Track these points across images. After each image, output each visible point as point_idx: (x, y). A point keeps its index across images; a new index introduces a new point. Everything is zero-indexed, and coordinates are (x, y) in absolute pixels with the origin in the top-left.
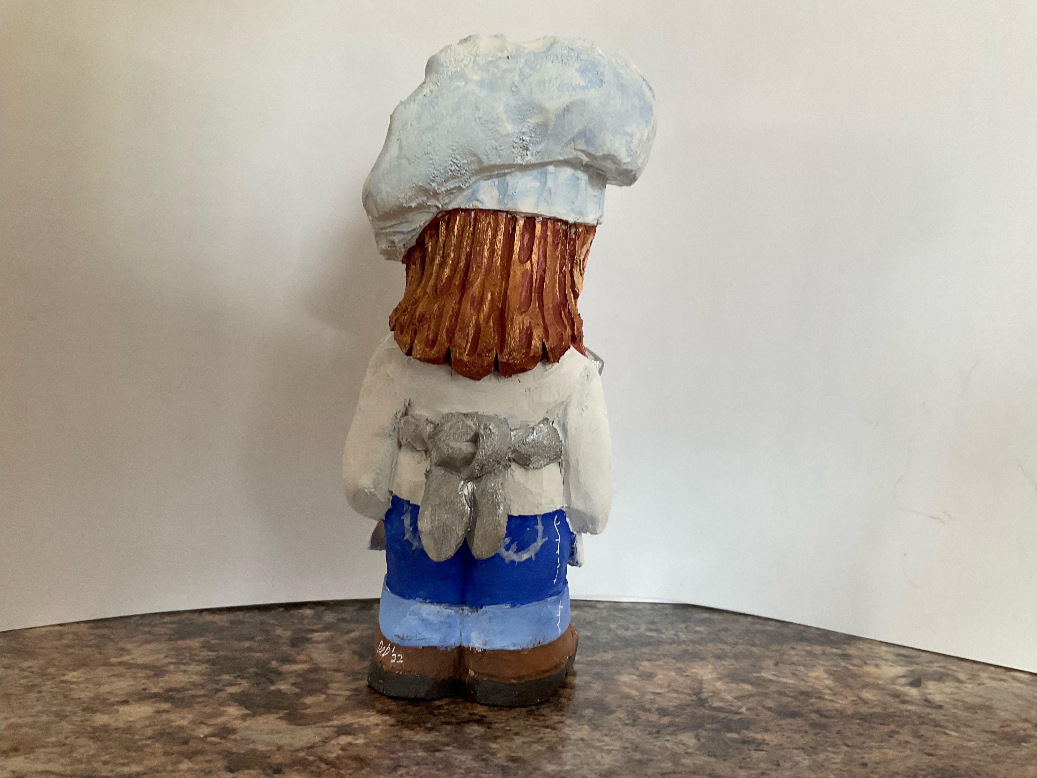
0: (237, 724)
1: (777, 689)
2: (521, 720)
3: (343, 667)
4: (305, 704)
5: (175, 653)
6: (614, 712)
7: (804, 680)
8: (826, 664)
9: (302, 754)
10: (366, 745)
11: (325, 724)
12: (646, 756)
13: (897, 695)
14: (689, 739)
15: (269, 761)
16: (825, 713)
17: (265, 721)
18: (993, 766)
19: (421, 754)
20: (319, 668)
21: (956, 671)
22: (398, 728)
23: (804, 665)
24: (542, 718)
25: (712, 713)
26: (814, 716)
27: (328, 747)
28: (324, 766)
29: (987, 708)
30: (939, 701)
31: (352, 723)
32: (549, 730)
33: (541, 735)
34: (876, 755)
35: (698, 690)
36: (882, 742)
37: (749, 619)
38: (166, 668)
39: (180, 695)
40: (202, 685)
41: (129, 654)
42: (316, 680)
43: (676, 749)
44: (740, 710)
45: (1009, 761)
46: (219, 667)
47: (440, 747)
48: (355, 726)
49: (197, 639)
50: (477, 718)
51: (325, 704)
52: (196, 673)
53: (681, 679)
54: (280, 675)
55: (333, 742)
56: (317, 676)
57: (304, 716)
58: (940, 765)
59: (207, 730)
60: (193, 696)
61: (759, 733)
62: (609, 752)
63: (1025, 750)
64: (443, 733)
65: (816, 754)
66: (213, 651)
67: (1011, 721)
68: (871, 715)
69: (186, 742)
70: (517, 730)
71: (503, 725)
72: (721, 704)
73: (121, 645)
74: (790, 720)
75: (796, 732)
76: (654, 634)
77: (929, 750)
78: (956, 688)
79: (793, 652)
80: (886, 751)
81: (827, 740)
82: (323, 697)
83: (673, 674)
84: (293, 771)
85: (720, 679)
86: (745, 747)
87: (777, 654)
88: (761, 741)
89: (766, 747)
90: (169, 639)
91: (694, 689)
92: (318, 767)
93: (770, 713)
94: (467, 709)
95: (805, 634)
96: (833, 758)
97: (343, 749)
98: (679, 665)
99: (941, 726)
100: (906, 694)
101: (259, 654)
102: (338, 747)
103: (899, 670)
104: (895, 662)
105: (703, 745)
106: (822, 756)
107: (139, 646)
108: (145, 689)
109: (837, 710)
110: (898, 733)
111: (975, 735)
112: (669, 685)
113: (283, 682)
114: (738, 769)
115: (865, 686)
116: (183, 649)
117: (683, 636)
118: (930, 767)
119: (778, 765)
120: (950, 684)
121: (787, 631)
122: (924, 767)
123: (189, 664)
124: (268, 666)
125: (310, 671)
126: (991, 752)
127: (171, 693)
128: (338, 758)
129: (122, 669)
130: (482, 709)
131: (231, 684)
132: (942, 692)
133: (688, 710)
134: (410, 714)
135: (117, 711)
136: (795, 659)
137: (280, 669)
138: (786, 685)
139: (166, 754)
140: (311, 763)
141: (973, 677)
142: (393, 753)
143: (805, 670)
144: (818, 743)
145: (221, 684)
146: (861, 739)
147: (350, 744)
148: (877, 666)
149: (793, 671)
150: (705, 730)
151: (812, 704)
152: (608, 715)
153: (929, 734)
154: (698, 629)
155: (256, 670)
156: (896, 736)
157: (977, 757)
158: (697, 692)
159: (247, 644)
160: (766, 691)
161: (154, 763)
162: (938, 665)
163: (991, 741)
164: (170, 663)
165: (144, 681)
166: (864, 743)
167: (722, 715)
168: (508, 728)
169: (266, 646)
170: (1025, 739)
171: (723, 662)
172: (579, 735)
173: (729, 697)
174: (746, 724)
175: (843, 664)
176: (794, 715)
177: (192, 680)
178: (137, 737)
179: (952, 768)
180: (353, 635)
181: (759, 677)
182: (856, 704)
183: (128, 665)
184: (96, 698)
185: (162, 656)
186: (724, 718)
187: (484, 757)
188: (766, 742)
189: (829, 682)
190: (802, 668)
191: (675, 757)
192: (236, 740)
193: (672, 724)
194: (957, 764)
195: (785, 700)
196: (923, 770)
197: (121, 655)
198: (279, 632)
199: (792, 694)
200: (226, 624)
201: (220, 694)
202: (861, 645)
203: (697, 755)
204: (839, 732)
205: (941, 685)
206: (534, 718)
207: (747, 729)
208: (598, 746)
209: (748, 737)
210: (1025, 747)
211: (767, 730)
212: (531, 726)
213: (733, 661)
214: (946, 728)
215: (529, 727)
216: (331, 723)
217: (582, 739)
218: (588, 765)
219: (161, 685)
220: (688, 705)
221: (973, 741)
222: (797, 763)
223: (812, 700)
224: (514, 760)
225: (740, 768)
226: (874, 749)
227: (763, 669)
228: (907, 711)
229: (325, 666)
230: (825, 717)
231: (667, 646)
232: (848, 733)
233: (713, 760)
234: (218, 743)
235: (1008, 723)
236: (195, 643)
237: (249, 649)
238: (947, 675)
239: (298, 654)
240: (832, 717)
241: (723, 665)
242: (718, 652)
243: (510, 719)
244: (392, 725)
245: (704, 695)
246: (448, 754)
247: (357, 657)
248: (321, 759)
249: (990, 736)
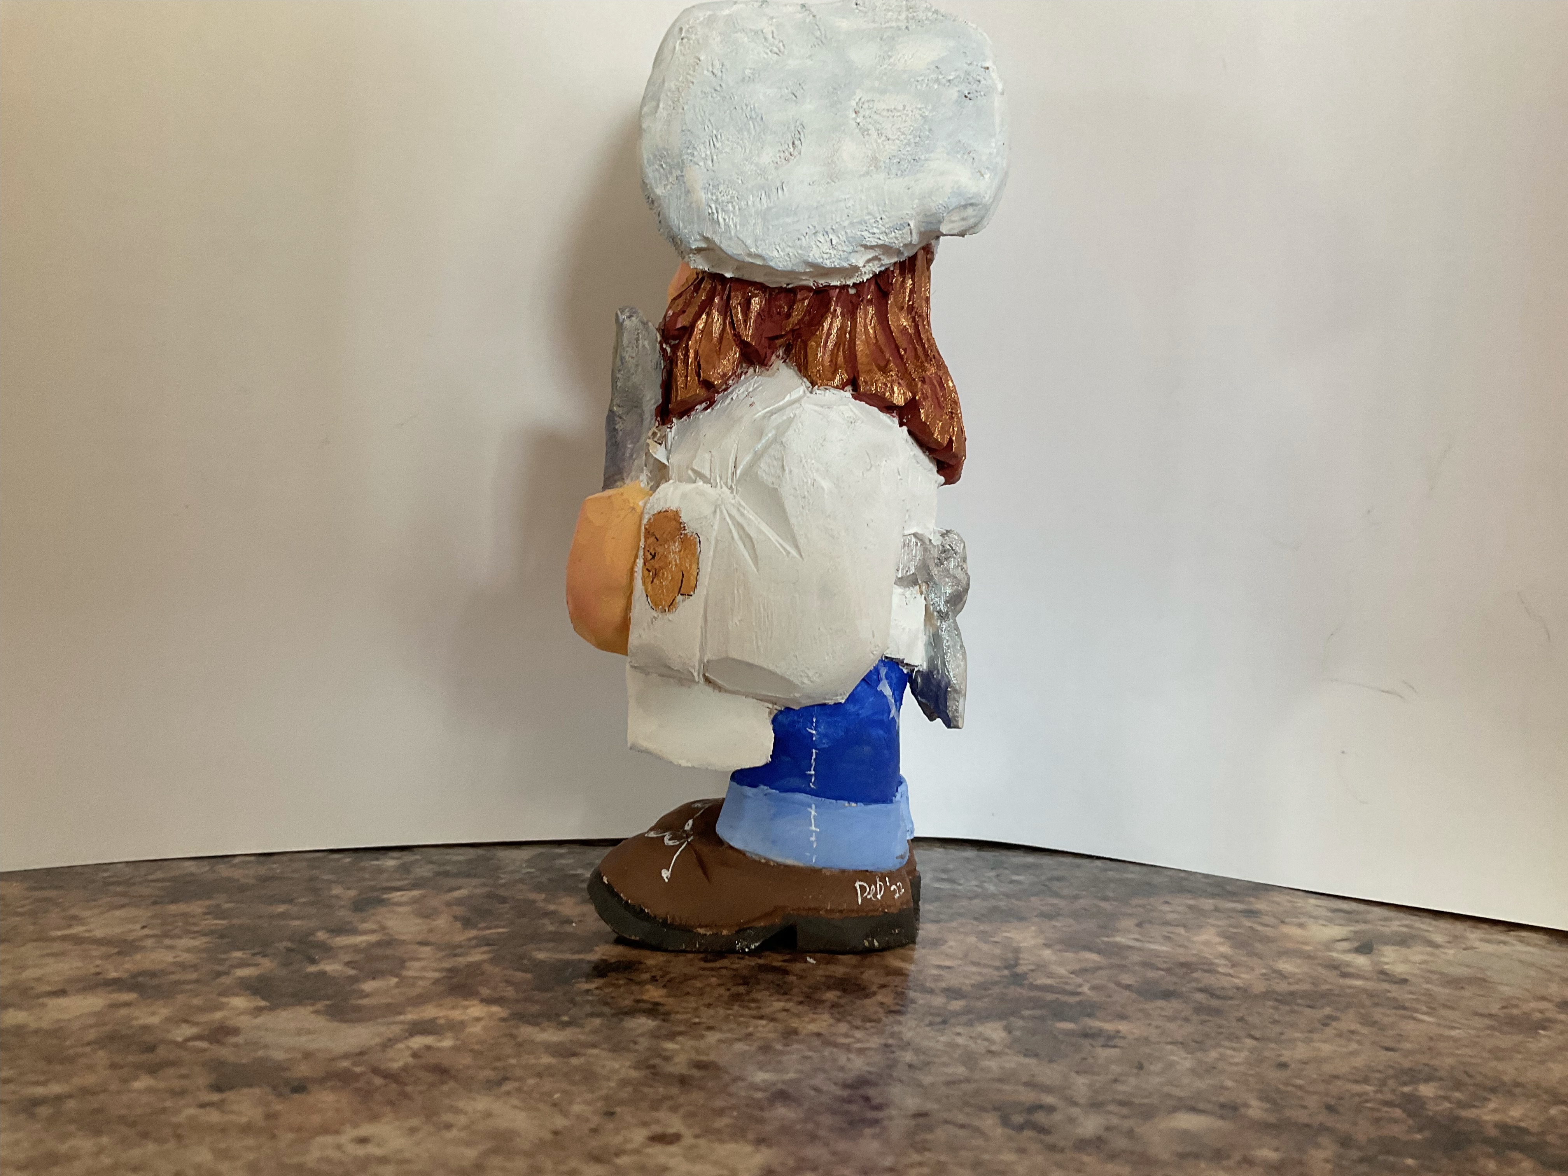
0: (244, 1021)
1: (1140, 959)
2: (718, 1009)
3: (432, 938)
4: (363, 991)
5: (159, 921)
6: (874, 994)
7: (1185, 947)
8: (1219, 923)
9: (345, 1064)
10: (456, 1049)
11: (390, 1019)
12: (922, 1057)
13: (1334, 966)
14: (995, 1032)
15: (287, 1074)
16: (1218, 993)
17: (291, 1016)
18: (1493, 1064)
19: (546, 1059)
20: (396, 940)
21: (1428, 931)
22: (512, 1023)
23: (1185, 926)
24: (753, 1005)
25: (1032, 994)
26: (1199, 996)
27: (390, 1053)
28: (378, 1081)
29: (1480, 982)
30: (1400, 974)
31: (436, 1018)
32: (764, 1022)
33: (751, 1029)
34: (1301, 1051)
35: (1013, 962)
36: (1311, 1032)
37: (1098, 863)
38: (143, 944)
39: (155, 981)
40: (195, 967)
41: (83, 924)
42: (387, 957)
43: (972, 1045)
44: (1079, 990)
45: (1520, 1056)
46: (229, 940)
47: (578, 1050)
48: (442, 1021)
49: (199, 902)
50: (648, 1006)
51: (396, 991)
52: (188, 950)
53: (985, 947)
54: (327, 950)
55: (401, 1046)
56: (389, 952)
57: (358, 1009)
58: (1407, 1064)
59: (188, 1031)
60: (178, 983)
61: (1110, 1021)
62: (861, 1051)
63: (1545, 1040)
64: (588, 1028)
65: (1205, 1051)
66: (223, 918)
67: (1518, 999)
68: (1292, 994)
69: (151, 1048)
70: (711, 1023)
71: (689, 1016)
72: (1049, 981)
73: (73, 911)
74: (1161, 1003)
75: (1171, 1019)
76: (946, 886)
77: (1389, 1043)
78: (1428, 954)
79: (1166, 908)
80: (1317, 1045)
81: (1220, 1030)
82: (395, 980)
83: (972, 939)
84: (325, 1090)
85: (1047, 946)
86: (1086, 1043)
87: (1141, 910)
88: (1112, 1033)
89: (1120, 1042)
90: (155, 903)
91: (1005, 960)
92: (369, 1083)
93: (1127, 993)
94: (632, 993)
95: (1185, 883)
96: (1233, 1057)
97: (415, 1055)
98: (982, 927)
99: (1404, 1008)
100: (1348, 964)
101: (298, 923)
102: (408, 1053)
103: (1336, 931)
104: (1330, 920)
105: (1017, 1040)
106: (1214, 1054)
107: (102, 913)
108: (98, 974)
109: (1238, 988)
110: (1336, 1019)
111: (1464, 1021)
112: (966, 956)
113: (330, 961)
114: (1075, 1074)
115: (1285, 953)
116: (174, 916)
117: (991, 888)
118: (1392, 1067)
119: (1140, 1067)
120: (1420, 948)
121: (1157, 879)
122: (1381, 1068)
123: (180, 937)
124: (311, 938)
125: (379, 944)
126: (1490, 1043)
127: (140, 979)
128: (405, 1069)
129: (67, 946)
130: (655, 994)
131: (243, 964)
132: (1406, 961)
133: (996, 990)
134: (537, 1002)
135: (44, 1005)
136: (1170, 917)
137: (329, 941)
138: (1156, 954)
139: (113, 1066)
140: (357, 1077)
141: (1455, 939)
142: (499, 1059)
143: (1186, 932)
144: (1207, 1035)
145: (228, 963)
146: (1277, 1029)
147: (428, 1048)
148: (1301, 925)
149: (1168, 935)
150: (1022, 1018)
151: (1197, 980)
152: (861, 999)
153: (1386, 1020)
154: (1015, 878)
155: (289, 944)
156: (1334, 1024)
157: (1469, 1051)
158: (1011, 965)
159: (281, 908)
160: (1123, 962)
161: (90, 1080)
162: (1398, 923)
163: (1489, 1027)
164: (147, 936)
165: (98, 962)
166: (1282, 1034)
167: (1050, 997)
168: (697, 1020)
169: (312, 910)
170: (1544, 1024)
171: (1054, 923)
172: (813, 1027)
173: (1062, 971)
174: (1089, 1009)
175: (1248, 924)
176: (1167, 995)
177: (178, 959)
178: (68, 1043)
179: (1426, 1069)
180: (457, 894)
181: (1108, 942)
182: (1267, 980)
183: (77, 940)
184: (14, 987)
185: (138, 926)
186: (1052, 1001)
187: (652, 1062)
188: (1121, 1035)
189: (1224, 949)
190: (1182, 931)
191: (969, 1059)
192: (236, 1045)
193: (967, 1011)
194: (1435, 1062)
195: (1151, 974)
196: (1379, 1071)
197: (70, 926)
198: (337, 890)
199: (1164, 966)
200: (252, 881)
201: (224, 979)
202: (1277, 897)
203: (1007, 1054)
204: (1241, 1019)
205: (1404, 951)
206: (740, 1006)
207: (1089, 1015)
208: (844, 1044)
209: (1091, 1028)
210: (1545, 1036)
211: (1122, 1017)
212: (735, 1016)
213: (1071, 921)
214: (1416, 1011)
215: (732, 1017)
216: (402, 1018)
217: (819, 1035)
218: (824, 1071)
219: (127, 966)
220: (995, 983)
221: (1460, 1029)
222: (1171, 1065)
223: (1195, 975)
224: (700, 1066)
225: (1077, 1072)
226: (1299, 1044)
227: (1118, 931)
228: (1350, 987)
229: (403, 938)
230: (1218, 997)
231: (965, 902)
232: (1254, 1019)
233: (1031, 1061)
234: (205, 1050)
235: (1514, 1002)
236: (196, 908)
237: (284, 916)
238: (1413, 937)
239: (364, 921)
240: (1231, 998)
241: (1054, 927)
242: (1045, 908)
243: (702, 1008)
244: (503, 1020)
245: (1020, 969)
246: (592, 1059)
247: (459, 925)
248: (376, 1071)
249: (1488, 1022)
